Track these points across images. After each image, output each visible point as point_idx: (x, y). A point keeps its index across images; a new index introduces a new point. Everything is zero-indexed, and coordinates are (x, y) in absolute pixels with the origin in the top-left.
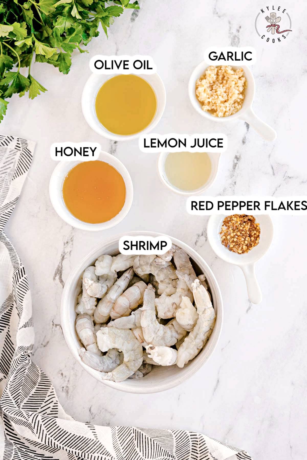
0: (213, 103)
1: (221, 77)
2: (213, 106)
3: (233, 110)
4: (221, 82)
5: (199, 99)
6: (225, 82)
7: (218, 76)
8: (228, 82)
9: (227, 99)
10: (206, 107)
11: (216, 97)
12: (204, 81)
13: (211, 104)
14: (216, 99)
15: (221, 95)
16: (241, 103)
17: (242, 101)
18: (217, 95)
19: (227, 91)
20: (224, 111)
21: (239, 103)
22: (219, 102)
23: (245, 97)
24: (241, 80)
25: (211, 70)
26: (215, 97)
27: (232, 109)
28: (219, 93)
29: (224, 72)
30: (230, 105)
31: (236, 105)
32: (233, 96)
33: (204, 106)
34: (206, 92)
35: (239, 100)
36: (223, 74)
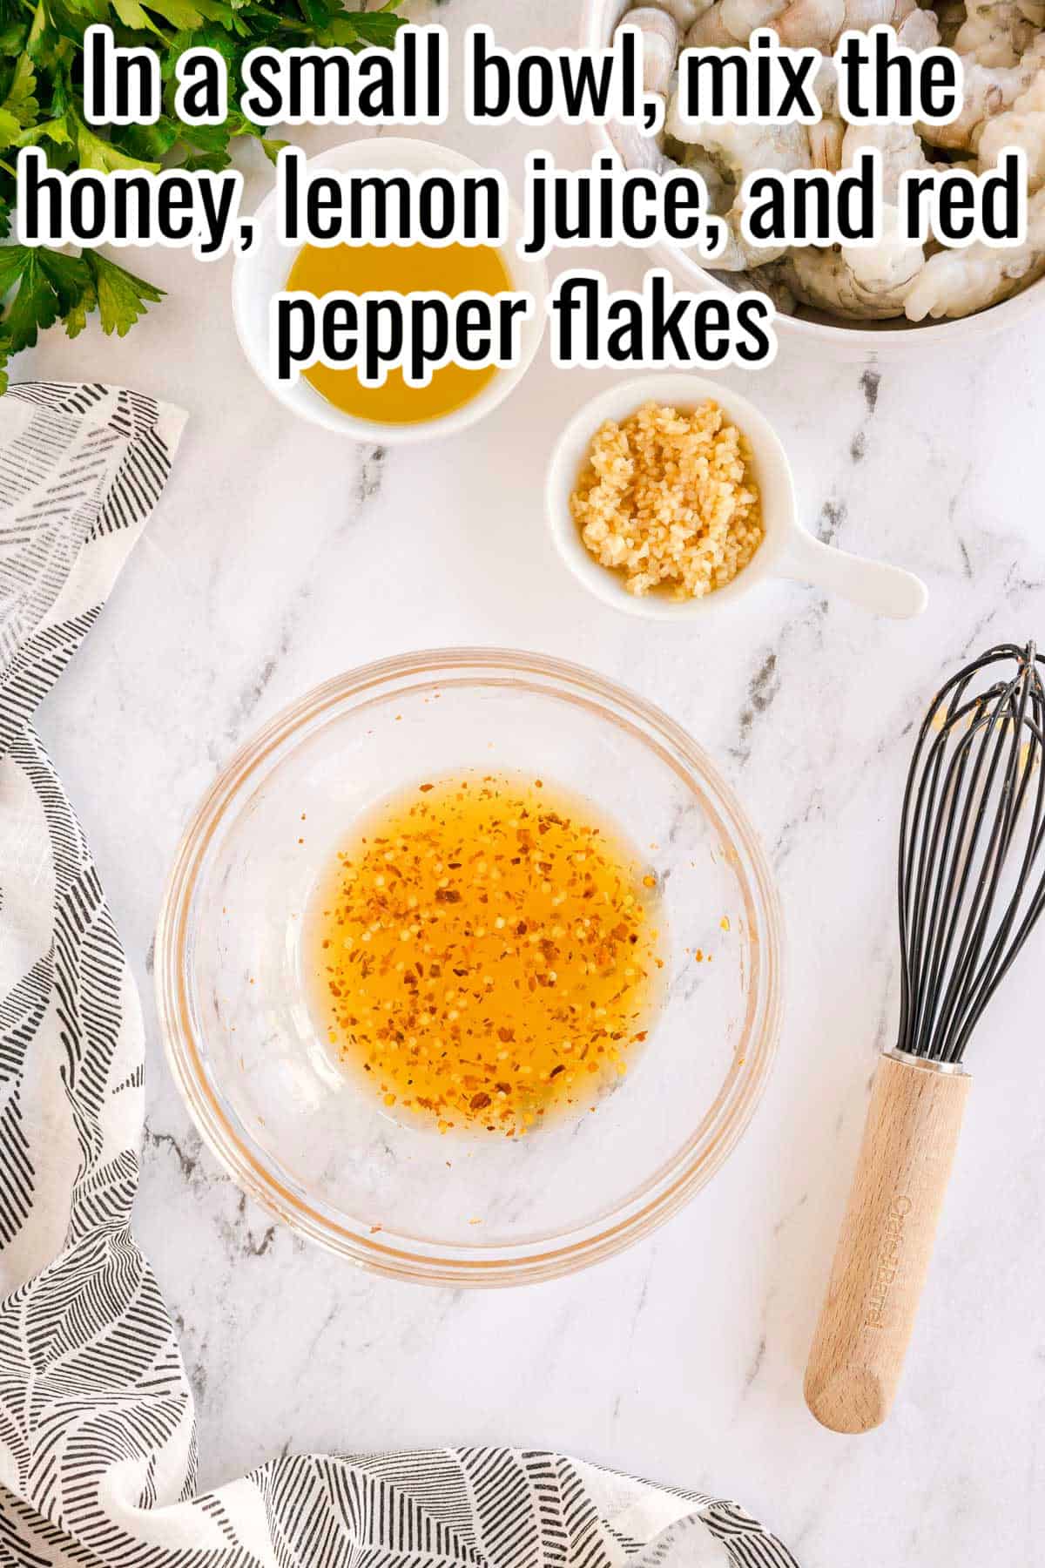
0: (660, 555)
1: (648, 455)
2: (662, 566)
3: (739, 554)
4: (655, 472)
5: (605, 560)
6: (669, 467)
7: (638, 456)
8: (681, 463)
9: (700, 524)
10: (641, 582)
11: (661, 532)
12: (597, 492)
13: (652, 562)
14: (663, 541)
15: (677, 519)
16: (753, 518)
17: (755, 509)
18: (661, 524)
19: (692, 497)
20: (709, 571)
21: (748, 523)
22: (681, 546)
23: (759, 493)
24: (724, 442)
25: (607, 446)
26: (656, 536)
27: (732, 554)
28: (665, 516)
29: (654, 437)
30: (723, 544)
31: (742, 532)
32: (718, 507)
33: (630, 581)
34: (619, 530)
35: (745, 513)
36: (651, 443)
